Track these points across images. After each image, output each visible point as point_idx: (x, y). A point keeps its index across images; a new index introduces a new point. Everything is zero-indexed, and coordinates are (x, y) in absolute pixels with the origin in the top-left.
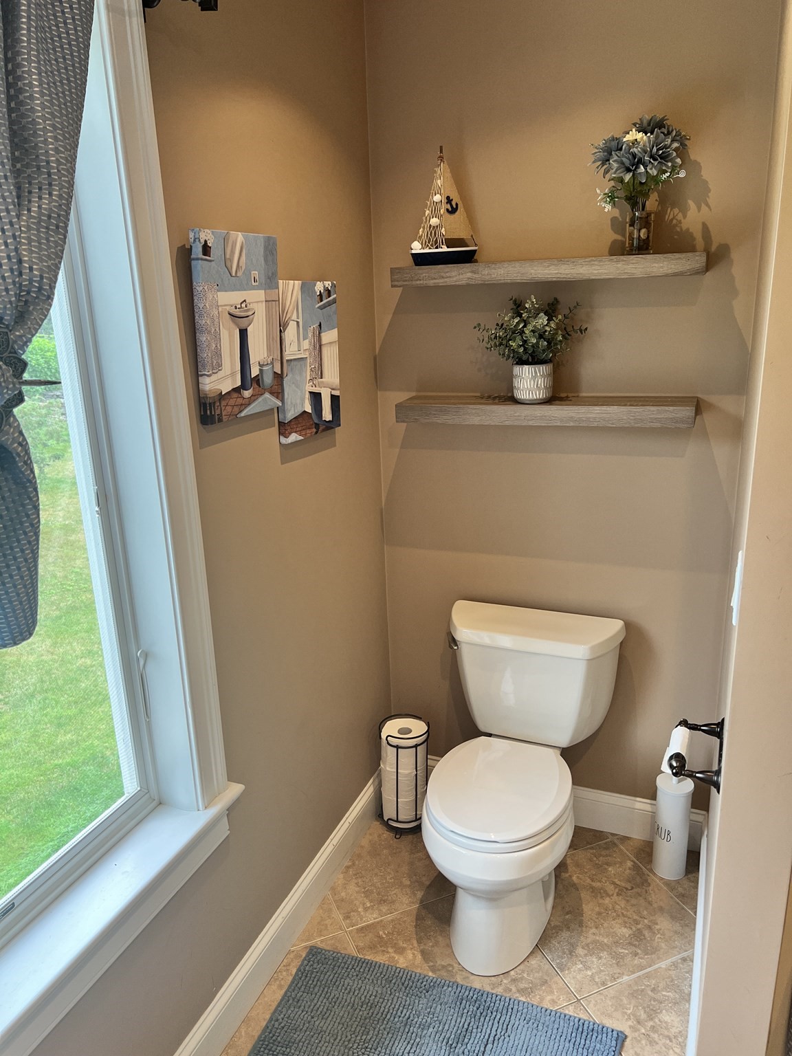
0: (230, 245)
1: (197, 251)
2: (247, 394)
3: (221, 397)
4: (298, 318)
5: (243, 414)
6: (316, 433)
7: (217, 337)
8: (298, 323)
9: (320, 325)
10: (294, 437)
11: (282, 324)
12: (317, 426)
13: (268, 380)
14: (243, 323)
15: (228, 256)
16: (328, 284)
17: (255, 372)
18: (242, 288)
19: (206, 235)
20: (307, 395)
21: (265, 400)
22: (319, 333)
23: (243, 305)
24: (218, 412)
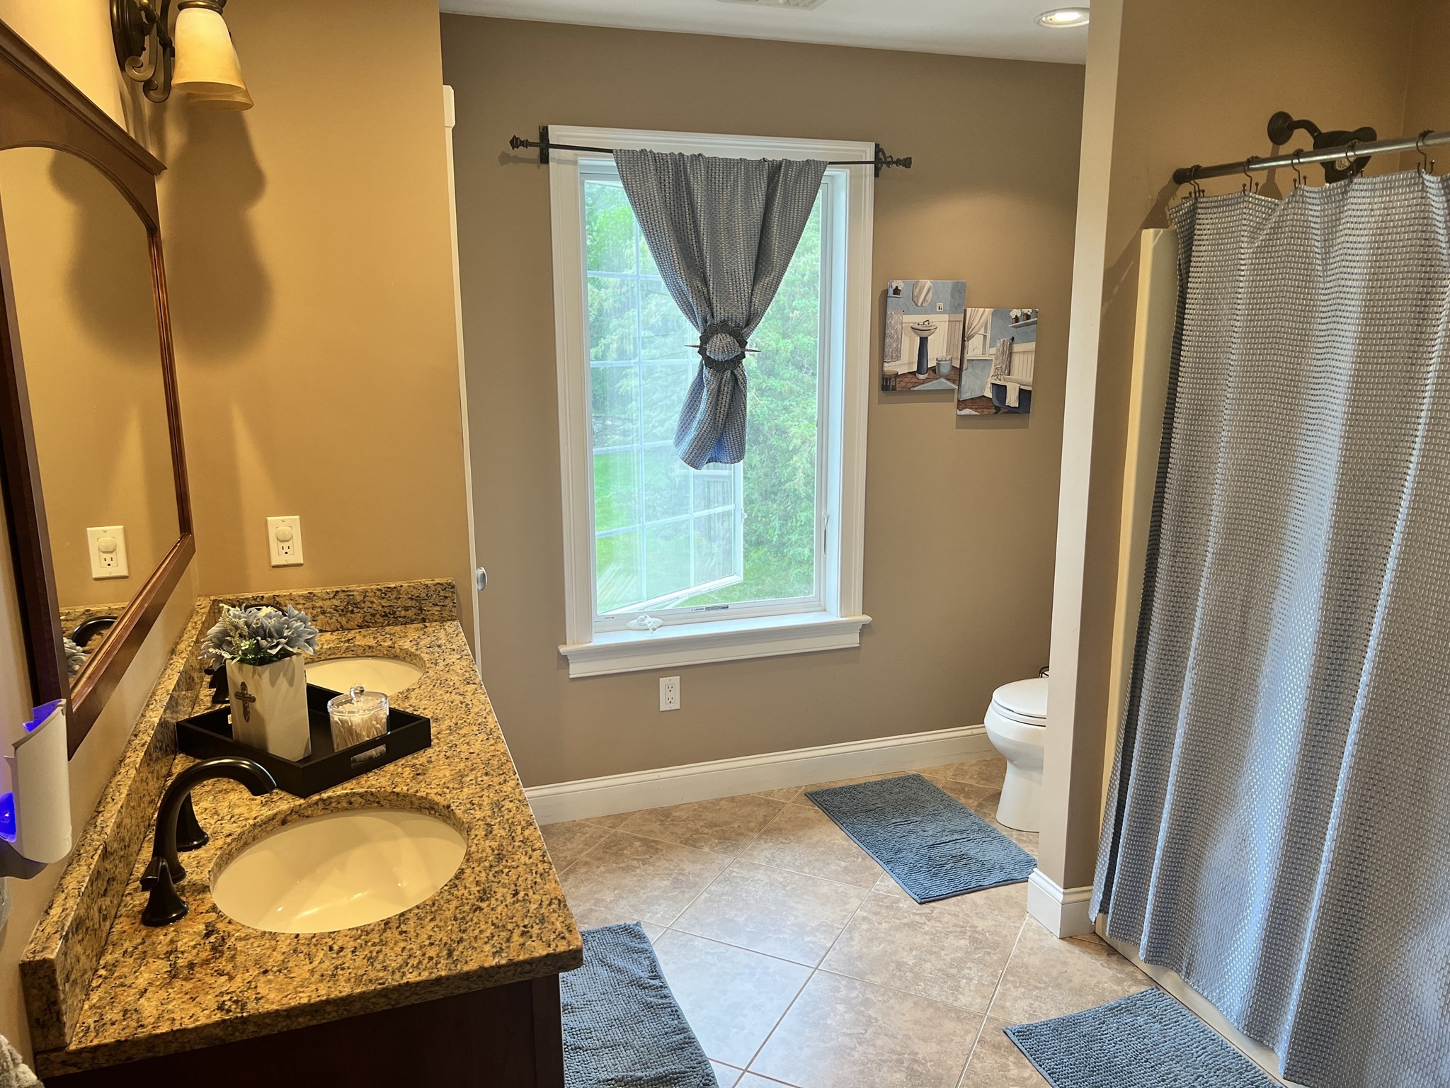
0: (918, 287)
1: (891, 292)
2: (921, 377)
3: (897, 375)
4: (986, 331)
5: (916, 389)
6: (996, 413)
7: (899, 341)
8: (985, 337)
9: (1013, 339)
10: (967, 412)
11: (966, 335)
12: (998, 409)
13: (945, 369)
14: (924, 334)
15: (915, 294)
16: (1028, 311)
17: (932, 364)
18: (926, 313)
19: (899, 284)
20: (989, 385)
21: (941, 383)
22: (1011, 344)
23: (926, 323)
24: (893, 384)
